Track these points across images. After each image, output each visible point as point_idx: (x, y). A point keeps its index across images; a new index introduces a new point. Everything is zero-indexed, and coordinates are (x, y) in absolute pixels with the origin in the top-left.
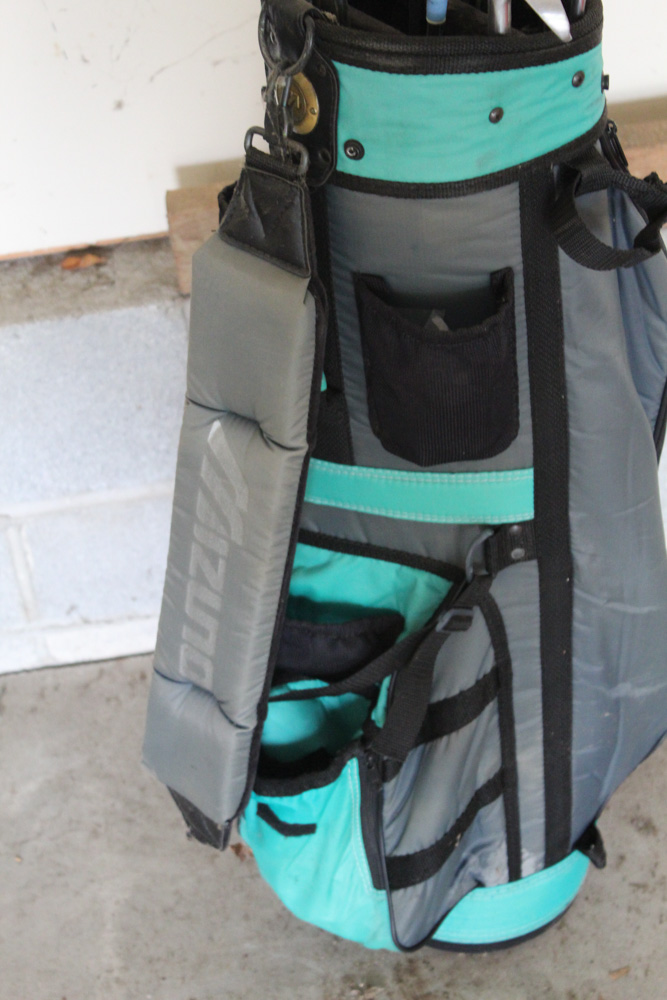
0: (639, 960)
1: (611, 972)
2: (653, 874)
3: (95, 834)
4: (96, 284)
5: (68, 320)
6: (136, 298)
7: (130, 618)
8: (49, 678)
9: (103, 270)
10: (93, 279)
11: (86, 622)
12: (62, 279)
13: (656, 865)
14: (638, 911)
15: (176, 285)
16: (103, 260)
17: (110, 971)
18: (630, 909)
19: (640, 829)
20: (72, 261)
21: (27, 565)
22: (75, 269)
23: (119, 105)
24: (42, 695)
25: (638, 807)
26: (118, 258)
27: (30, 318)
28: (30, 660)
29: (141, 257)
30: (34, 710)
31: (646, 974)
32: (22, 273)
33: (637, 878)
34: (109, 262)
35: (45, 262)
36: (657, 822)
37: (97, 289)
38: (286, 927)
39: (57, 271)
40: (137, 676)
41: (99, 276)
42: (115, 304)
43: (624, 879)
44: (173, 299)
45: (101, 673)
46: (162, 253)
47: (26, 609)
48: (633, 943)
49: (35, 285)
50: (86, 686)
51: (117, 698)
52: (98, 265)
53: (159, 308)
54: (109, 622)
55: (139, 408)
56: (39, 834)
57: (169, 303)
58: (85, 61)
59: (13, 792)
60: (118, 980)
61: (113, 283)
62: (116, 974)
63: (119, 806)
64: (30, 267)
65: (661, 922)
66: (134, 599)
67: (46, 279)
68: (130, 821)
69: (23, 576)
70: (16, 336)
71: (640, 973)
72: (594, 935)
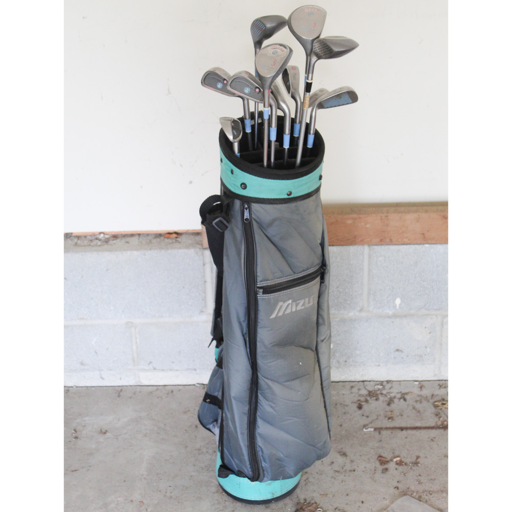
0: (332, 492)
1: (321, 495)
2: (343, 468)
3: (145, 435)
4: (175, 242)
5: (163, 251)
6: (187, 247)
7: (171, 370)
8: (138, 389)
9: (178, 239)
10: (174, 241)
11: (155, 369)
12: (163, 240)
13: (344, 466)
14: (335, 478)
15: (202, 245)
16: (179, 236)
17: (143, 475)
18: (332, 477)
19: (341, 455)
20: (168, 235)
21: (137, 343)
22: (168, 238)
23: (191, 182)
24: (135, 393)
25: (342, 448)
26: (183, 236)
27: (151, 249)
28: (132, 382)
29: (192, 237)
30: (131, 397)
31: (333, 497)
32: (150, 238)
33: (337, 469)
34: (181, 237)
35: (159, 235)
36: (348, 454)
37: (175, 244)
38: (207, 470)
39: (162, 238)
40: (170, 392)
41: (176, 241)
42: (180, 248)
43: (332, 469)
44: (200, 249)
45: (157, 389)
46: (199, 236)
47: (134, 361)
48: (330, 487)
49: (154, 241)
50: (151, 392)
51: (161, 397)
52: (176, 238)
53: (195, 251)
54: (163, 370)
55: (183, 287)
56: (126, 434)
57: (198, 250)
58: (181, 166)
59: (119, 420)
60: (145, 478)
61: (180, 243)
62: (145, 476)
63: (156, 428)
64: (153, 236)
65: (342, 482)
66: (173, 362)
67: (158, 240)
68: (158, 433)
69: (134, 347)
70: (145, 255)
71: (331, 496)
72: (317, 484)
